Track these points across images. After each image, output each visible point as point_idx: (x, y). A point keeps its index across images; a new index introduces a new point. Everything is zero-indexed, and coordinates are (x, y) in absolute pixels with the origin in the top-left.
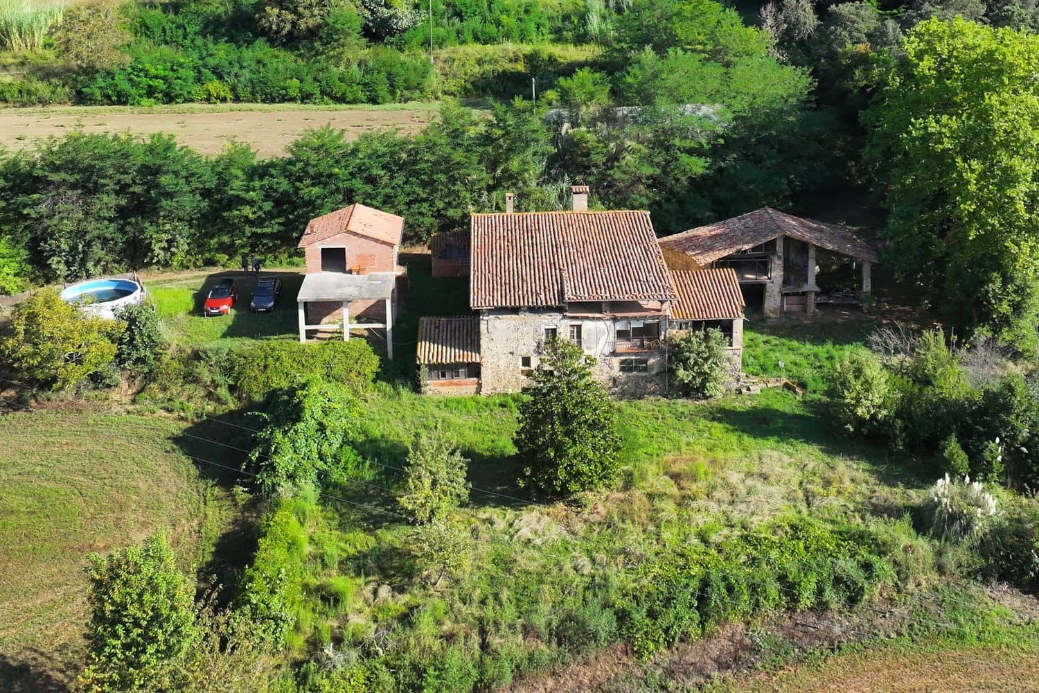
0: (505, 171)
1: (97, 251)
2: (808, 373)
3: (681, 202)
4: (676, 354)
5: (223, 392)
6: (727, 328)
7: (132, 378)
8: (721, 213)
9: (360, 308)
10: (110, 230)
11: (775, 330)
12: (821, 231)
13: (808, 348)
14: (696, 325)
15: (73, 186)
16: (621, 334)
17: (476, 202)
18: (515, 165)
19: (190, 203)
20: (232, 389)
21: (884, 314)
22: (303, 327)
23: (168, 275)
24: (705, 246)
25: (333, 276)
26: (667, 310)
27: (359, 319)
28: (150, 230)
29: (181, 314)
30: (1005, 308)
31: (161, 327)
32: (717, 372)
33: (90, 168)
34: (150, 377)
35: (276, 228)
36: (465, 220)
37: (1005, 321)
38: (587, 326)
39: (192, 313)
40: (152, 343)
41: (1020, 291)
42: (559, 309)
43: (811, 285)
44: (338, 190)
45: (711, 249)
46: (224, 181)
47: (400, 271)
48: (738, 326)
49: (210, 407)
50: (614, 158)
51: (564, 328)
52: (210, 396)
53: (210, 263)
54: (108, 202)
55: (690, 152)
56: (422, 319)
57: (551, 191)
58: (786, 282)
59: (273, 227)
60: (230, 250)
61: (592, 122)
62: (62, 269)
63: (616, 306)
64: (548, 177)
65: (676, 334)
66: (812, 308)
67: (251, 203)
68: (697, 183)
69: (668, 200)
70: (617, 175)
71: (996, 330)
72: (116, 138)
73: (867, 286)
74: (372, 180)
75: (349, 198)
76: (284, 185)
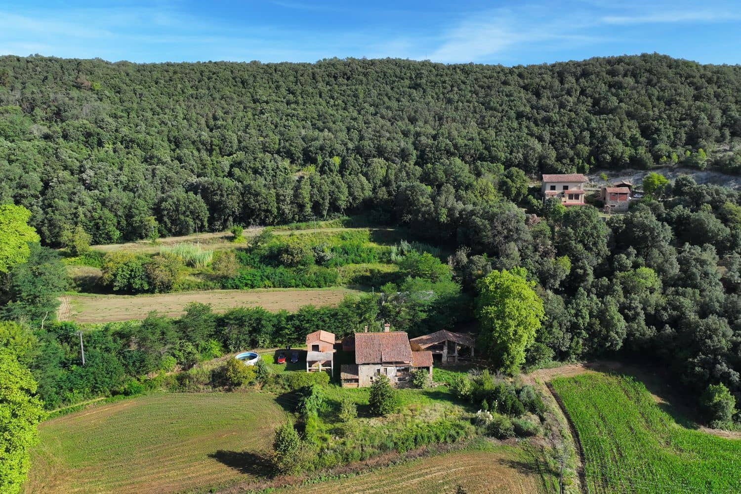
0: (365, 318)
1: (243, 343)
2: (451, 381)
3: (419, 327)
4: (413, 376)
5: (286, 387)
6: (428, 368)
7: (260, 383)
8: (431, 330)
9: (323, 362)
10: (247, 337)
11: (445, 368)
12: (459, 337)
13: (453, 373)
14: (419, 368)
15: (235, 324)
16: (398, 371)
17: (356, 327)
18: (367, 315)
19: (270, 328)
20: (289, 386)
21: (478, 362)
22: (308, 368)
23: (263, 350)
24: (424, 342)
25: (316, 353)
26: (411, 364)
27: (323, 365)
28: (259, 338)
29: (271, 364)
30: (508, 363)
31: (267, 368)
32: (425, 381)
33: (241, 319)
34: (265, 383)
35: (296, 336)
36: (352, 334)
37: (508, 366)
38: (389, 368)
39: (274, 363)
40: (265, 373)
41: (513, 358)
42: (381, 364)
43: (456, 354)
44: (314, 325)
45: (426, 343)
46: (279, 322)
47: (335, 351)
48: (431, 368)
49: (283, 391)
50: (398, 313)
51: (382, 368)
52: (282, 388)
53: (275, 346)
54: (247, 329)
55: (421, 311)
56: (342, 366)
57: (378, 323)
58: (448, 353)
59: (295, 336)
60: (282, 343)
61: (391, 302)
62: (233, 349)
63: (397, 363)
64: (377, 319)
65: (414, 370)
66: (456, 360)
67: (288, 329)
68: (424, 321)
69: (414, 325)
70: (399, 319)
71: (506, 368)
72: (248, 309)
73: (473, 354)
74: (324, 321)
75: (318, 328)
76: (297, 323)
